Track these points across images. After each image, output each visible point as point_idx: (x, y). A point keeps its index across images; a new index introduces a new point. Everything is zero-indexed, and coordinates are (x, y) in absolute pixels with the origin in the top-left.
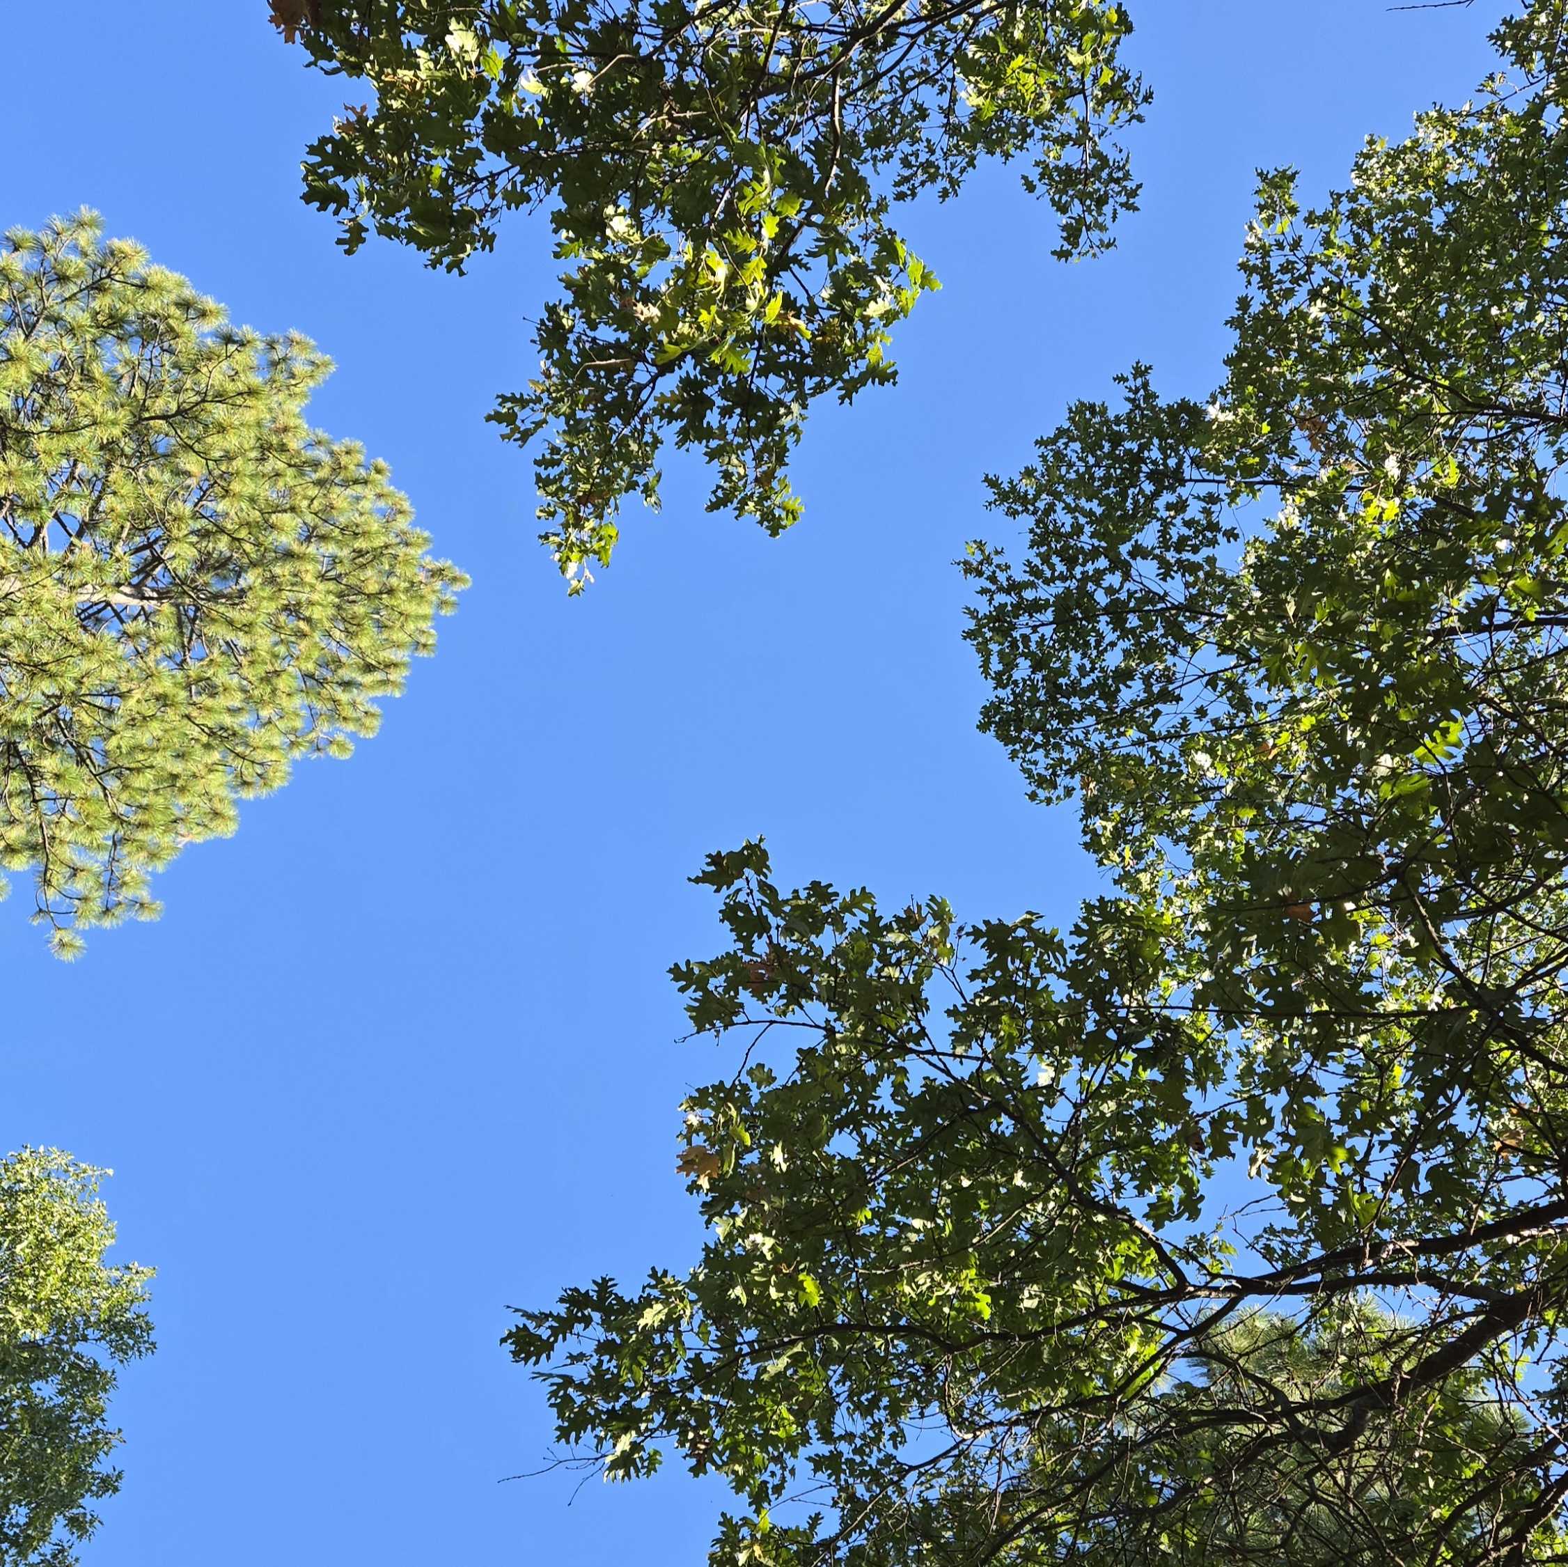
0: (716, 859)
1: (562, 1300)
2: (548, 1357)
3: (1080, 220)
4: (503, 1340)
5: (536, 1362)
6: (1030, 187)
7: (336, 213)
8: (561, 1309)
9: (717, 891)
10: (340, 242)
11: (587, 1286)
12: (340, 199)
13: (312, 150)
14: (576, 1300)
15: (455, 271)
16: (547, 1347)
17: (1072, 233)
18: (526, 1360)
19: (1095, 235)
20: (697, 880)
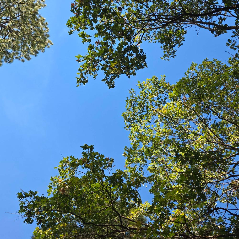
0: (86, 145)
1: (29, 192)
2: (23, 199)
3: (166, 55)
4: (17, 194)
5: (21, 199)
6: (161, 47)
7: (70, 28)
8: (28, 193)
9: (84, 150)
10: (68, 32)
11: (34, 191)
12: (71, 26)
13: (70, 18)
14: (31, 193)
15: (83, 43)
16: (23, 197)
17: (165, 56)
18: (20, 198)
19: (167, 58)
20: (82, 147)
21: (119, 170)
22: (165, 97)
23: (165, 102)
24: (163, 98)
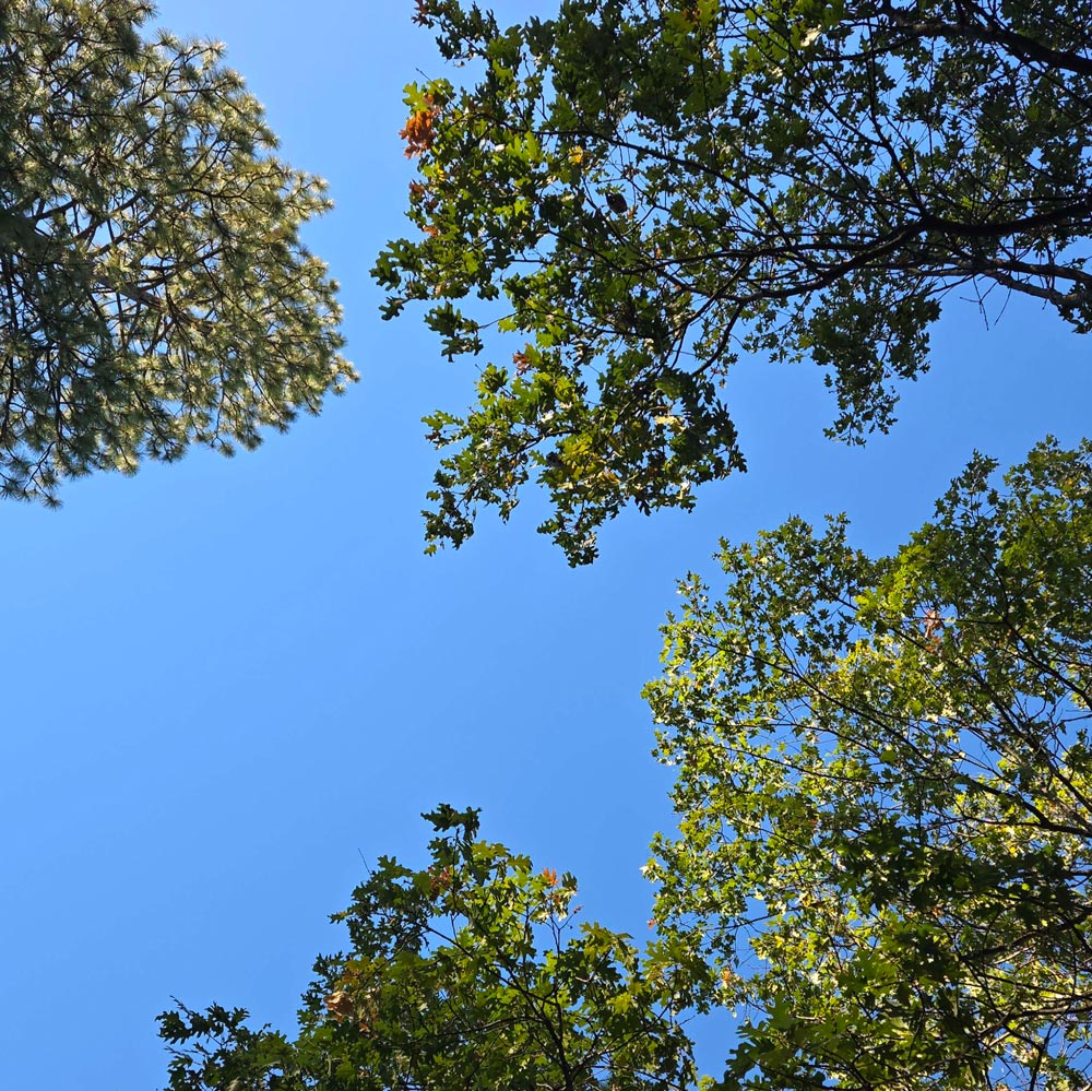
0: (446, 809)
1: (209, 1010)
2: (183, 1042)
3: (850, 418)
4: (159, 1018)
5: (173, 1042)
6: (828, 383)
7: (388, 289)
8: (206, 1015)
9: (436, 830)
10: (382, 308)
11: (229, 1008)
12: (394, 280)
13: (391, 245)
14: (218, 1013)
15: (447, 356)
16: (186, 1034)
17: (843, 423)
18: (168, 1037)
19: (855, 432)
20: (426, 817)
21: (597, 925)
22: (842, 615)
23: (843, 637)
24: (835, 620)
